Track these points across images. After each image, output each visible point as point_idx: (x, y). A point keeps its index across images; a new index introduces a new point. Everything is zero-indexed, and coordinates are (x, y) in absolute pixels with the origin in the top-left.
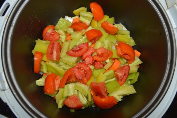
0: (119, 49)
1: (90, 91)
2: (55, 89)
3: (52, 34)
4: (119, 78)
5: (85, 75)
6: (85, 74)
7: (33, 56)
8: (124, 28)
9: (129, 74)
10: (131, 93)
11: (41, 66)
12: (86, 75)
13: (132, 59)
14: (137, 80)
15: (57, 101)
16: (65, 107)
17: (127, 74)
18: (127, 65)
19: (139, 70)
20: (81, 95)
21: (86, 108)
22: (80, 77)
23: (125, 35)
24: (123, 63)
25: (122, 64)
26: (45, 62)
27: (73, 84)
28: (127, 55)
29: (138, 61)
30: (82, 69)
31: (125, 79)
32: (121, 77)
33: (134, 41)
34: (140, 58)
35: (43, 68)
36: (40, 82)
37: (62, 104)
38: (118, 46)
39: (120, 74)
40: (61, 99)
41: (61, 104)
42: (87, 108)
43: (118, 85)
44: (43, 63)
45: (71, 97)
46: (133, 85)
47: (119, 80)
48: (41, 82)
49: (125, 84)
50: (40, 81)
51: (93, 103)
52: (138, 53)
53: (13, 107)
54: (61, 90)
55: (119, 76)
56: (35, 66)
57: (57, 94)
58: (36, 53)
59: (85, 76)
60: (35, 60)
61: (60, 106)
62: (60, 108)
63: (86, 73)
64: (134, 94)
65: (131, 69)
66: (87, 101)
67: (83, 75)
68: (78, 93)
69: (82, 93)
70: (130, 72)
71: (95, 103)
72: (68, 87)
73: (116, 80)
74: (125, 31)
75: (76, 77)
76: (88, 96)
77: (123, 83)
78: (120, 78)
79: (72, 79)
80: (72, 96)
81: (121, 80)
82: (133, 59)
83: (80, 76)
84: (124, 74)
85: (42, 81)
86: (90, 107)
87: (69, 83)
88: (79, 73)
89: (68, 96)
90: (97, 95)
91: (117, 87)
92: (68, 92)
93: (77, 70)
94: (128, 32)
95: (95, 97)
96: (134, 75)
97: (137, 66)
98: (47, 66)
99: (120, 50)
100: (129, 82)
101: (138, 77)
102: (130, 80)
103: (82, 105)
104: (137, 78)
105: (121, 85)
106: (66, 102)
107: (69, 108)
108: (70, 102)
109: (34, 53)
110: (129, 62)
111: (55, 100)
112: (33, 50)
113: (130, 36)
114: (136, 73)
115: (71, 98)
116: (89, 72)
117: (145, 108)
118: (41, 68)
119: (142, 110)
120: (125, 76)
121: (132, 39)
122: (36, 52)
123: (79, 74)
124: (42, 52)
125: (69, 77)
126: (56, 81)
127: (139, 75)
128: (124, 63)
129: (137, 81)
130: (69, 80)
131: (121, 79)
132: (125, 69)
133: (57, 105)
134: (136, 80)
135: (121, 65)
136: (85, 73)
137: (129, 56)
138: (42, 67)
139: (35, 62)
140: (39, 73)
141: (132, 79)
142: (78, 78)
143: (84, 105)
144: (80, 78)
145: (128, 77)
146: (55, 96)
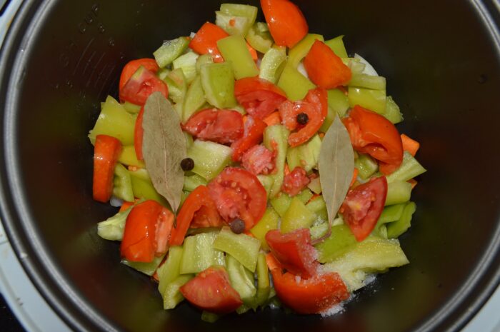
0: (355, 129)
1: (265, 257)
2: (157, 249)
3: (146, 86)
4: (353, 218)
5: (245, 202)
6: (243, 200)
7: (90, 150)
8: (369, 70)
9: (385, 207)
10: (392, 266)
11: (113, 180)
12: (250, 205)
13: (394, 158)
14: (409, 225)
15: (161, 288)
16: (186, 305)
17: (379, 205)
18: (377, 179)
19: (415, 196)
20: (237, 271)
21: (251, 310)
22: (232, 211)
23: (371, 91)
24: (366, 173)
25: (361, 177)
26: (127, 167)
27: (210, 233)
28: (380, 145)
29: (411, 167)
30: (234, 185)
31: (372, 220)
32: (360, 213)
33: (398, 108)
34: (418, 156)
35: (119, 186)
36: (111, 228)
37: (176, 296)
38: (350, 119)
39: (357, 205)
40: (172, 281)
41: (173, 295)
42: (255, 310)
43: (352, 239)
44: (119, 170)
45: (204, 275)
46: (397, 241)
47: (355, 223)
48: (113, 228)
49: (371, 236)
50: (111, 225)
51: (272, 294)
52: (411, 145)
53: (19, 299)
54: (175, 252)
55: (355, 212)
56: (96, 178)
57: (163, 266)
58: (99, 141)
59: (247, 206)
60: (95, 162)
61: (170, 302)
62: (170, 310)
63: (249, 199)
64: (400, 267)
65: (390, 191)
66: (253, 287)
67: (238, 203)
68: (227, 262)
69: (238, 264)
70: (388, 201)
71: (279, 297)
72: (196, 243)
73: (345, 223)
74: (371, 77)
75: (219, 213)
76: (257, 271)
77: (365, 233)
78: (355, 216)
79: (207, 219)
80: (209, 272)
81: (361, 222)
82: (398, 161)
83: (231, 208)
84: (368, 205)
85: (116, 227)
86: (263, 308)
87: (200, 232)
88: (226, 198)
89: (197, 271)
90: (285, 271)
91: (347, 246)
92: (196, 260)
93: (219, 190)
94: (381, 82)
95: (279, 277)
96: (401, 209)
97: (410, 181)
98: (133, 180)
99: (356, 131)
100: (384, 232)
101: (413, 215)
102: (388, 225)
103: (238, 301)
104: (410, 218)
105: (360, 239)
106: (187, 289)
107: (198, 310)
108: (201, 289)
109: (95, 138)
110: (383, 168)
111: (156, 284)
112: (91, 132)
113: (388, 94)
114: (406, 204)
115: (203, 278)
116: (258, 195)
117: (444, 309)
118: (114, 186)
119: (436, 316)
120: (371, 212)
121: (393, 102)
122: (99, 137)
123: (227, 203)
124: (117, 137)
125: (196, 212)
126: (160, 225)
127: (417, 209)
128: (369, 174)
129: (409, 229)
130: (197, 222)
131: (359, 219)
132: (373, 191)
133: (160, 299)
134: (405, 224)
135: (359, 179)
136: (245, 197)
137: (386, 150)
138: (117, 182)
139: (97, 168)
140: (109, 202)
141: (393, 221)
142: (224, 213)
143: (244, 302)
144: (232, 216)
145: (382, 216)
146: (155, 273)
